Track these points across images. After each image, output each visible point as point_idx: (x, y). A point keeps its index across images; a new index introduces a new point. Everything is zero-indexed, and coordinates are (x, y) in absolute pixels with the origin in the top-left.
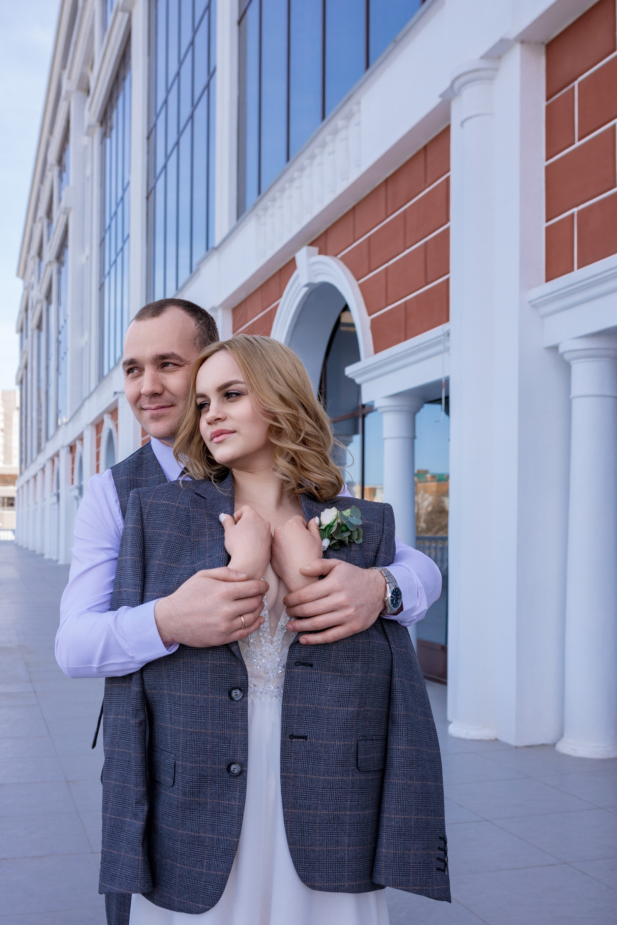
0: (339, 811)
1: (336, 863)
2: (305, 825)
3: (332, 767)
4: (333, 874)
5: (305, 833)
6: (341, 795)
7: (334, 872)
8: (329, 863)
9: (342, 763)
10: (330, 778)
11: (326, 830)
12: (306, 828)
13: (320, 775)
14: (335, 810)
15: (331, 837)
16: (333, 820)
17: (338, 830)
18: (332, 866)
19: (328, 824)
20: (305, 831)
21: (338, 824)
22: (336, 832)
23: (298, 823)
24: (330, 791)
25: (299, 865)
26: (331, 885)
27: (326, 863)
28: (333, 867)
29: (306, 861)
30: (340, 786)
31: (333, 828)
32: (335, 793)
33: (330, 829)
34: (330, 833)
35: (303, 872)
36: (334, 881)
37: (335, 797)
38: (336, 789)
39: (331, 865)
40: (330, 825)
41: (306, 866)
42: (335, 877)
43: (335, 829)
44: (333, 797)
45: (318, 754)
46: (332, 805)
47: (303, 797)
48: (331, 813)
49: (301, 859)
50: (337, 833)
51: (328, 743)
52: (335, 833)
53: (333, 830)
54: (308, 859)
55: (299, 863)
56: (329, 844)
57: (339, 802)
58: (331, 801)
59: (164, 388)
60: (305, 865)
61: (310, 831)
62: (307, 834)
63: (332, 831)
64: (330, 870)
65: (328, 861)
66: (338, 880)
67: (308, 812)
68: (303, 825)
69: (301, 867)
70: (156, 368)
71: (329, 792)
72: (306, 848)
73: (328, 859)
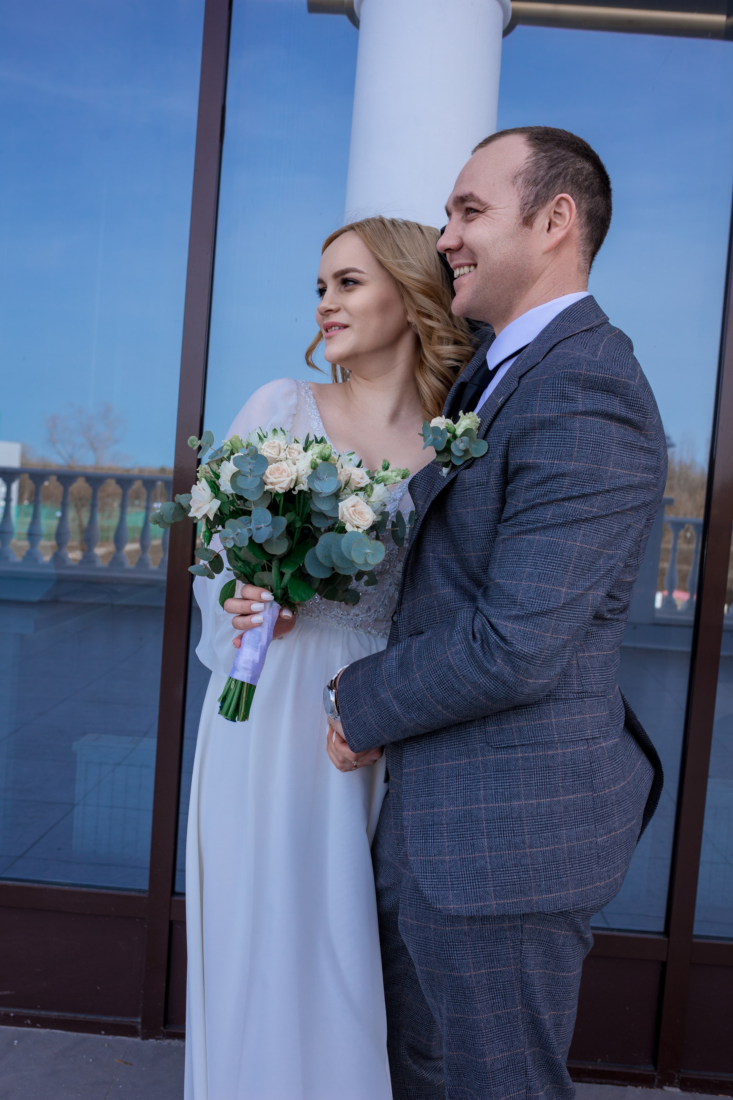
0: (471, 805)
1: (475, 876)
2: (428, 829)
3: (455, 748)
4: (473, 890)
6: (470, 783)
7: (474, 888)
8: (466, 876)
10: (454, 763)
11: (456, 832)
12: (430, 832)
14: (465, 804)
15: (463, 840)
17: (472, 831)
18: (470, 880)
19: (457, 823)
20: (429, 837)
21: (471, 822)
22: (470, 834)
23: (420, 827)
24: (456, 779)
25: (424, 881)
26: (472, 905)
27: (461, 876)
28: (472, 881)
29: (434, 876)
30: (468, 771)
31: (465, 829)
32: (463, 781)
33: (461, 830)
34: (462, 836)
35: (430, 890)
36: (475, 900)
37: (463, 786)
38: (463, 776)
39: (468, 878)
40: (461, 824)
41: (433, 883)
42: (476, 895)
43: (468, 830)
44: (461, 787)
46: (461, 798)
49: (426, 873)
50: (471, 835)
52: (469, 835)
53: (465, 831)
54: (435, 873)
55: (424, 878)
56: (463, 851)
57: (469, 793)
58: (459, 793)
60: (432, 881)
61: (435, 835)
63: (464, 833)
64: (468, 886)
65: (463, 873)
66: (480, 899)
69: (427, 884)
71: (455, 781)
72: (432, 859)
73: (464, 871)
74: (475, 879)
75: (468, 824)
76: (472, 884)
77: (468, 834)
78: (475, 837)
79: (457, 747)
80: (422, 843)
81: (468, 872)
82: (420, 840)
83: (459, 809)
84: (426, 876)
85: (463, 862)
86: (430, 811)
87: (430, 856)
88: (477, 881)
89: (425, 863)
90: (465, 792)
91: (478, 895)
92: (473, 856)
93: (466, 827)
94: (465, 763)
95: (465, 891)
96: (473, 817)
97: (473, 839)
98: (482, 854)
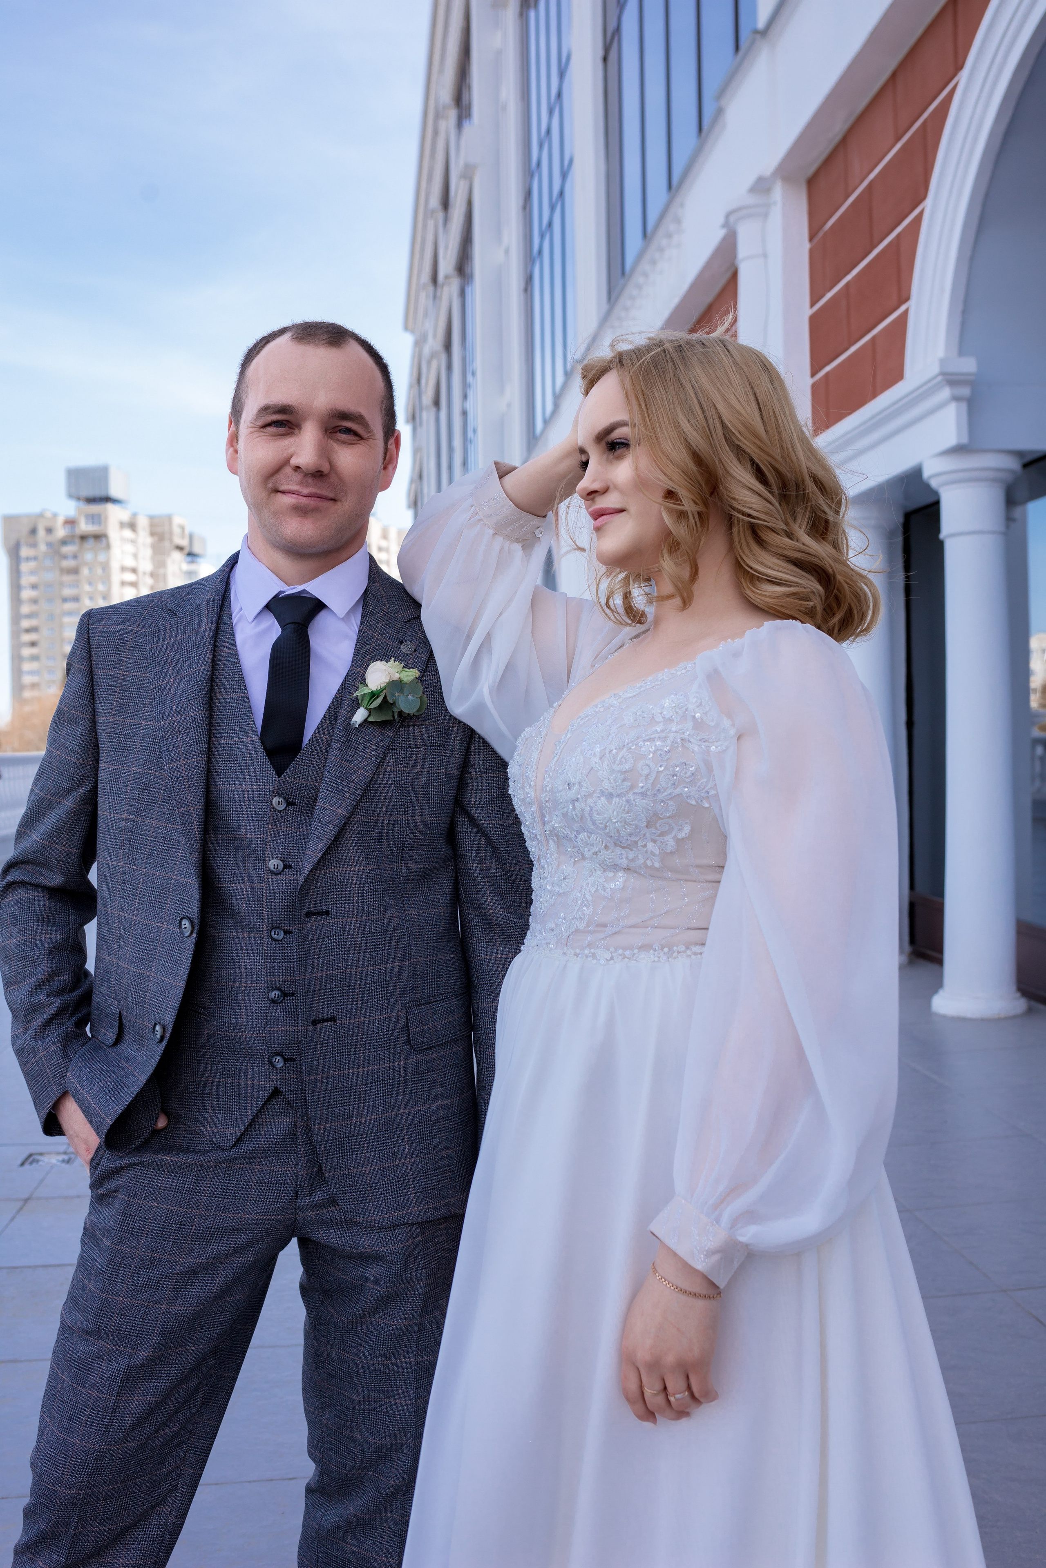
0: (391, 1112)
1: (395, 1185)
2: (345, 1139)
4: (394, 1199)
5: (347, 1152)
6: (390, 1088)
9: (390, 1046)
10: (372, 1068)
13: (359, 1067)
14: (387, 1112)
17: (394, 1139)
18: (391, 1189)
19: (378, 1133)
24: (377, 1086)
25: (344, 1197)
26: (391, 1214)
27: (382, 1186)
29: (353, 1189)
30: (388, 1076)
32: (383, 1087)
33: (382, 1139)
34: (382, 1145)
35: (350, 1205)
36: (397, 1209)
37: (383, 1093)
38: (383, 1081)
40: (382, 1133)
43: (390, 1138)
45: (354, 1038)
46: (381, 1105)
48: (380, 1116)
50: (393, 1144)
51: (366, 1020)
52: (390, 1144)
54: (354, 1185)
55: (343, 1194)
56: (383, 1160)
57: (389, 1099)
59: (331, 467)
62: (350, 1152)
63: (385, 1141)
64: (389, 1196)
66: (400, 1207)
69: (346, 1199)
72: (351, 1172)
73: (385, 1181)
74: (395, 1188)
75: (390, 1133)
76: (393, 1194)
78: (397, 1145)
81: (388, 1182)
85: (383, 1171)
92: (394, 1164)
93: (387, 1136)
97: (394, 1147)
98: (404, 1163)
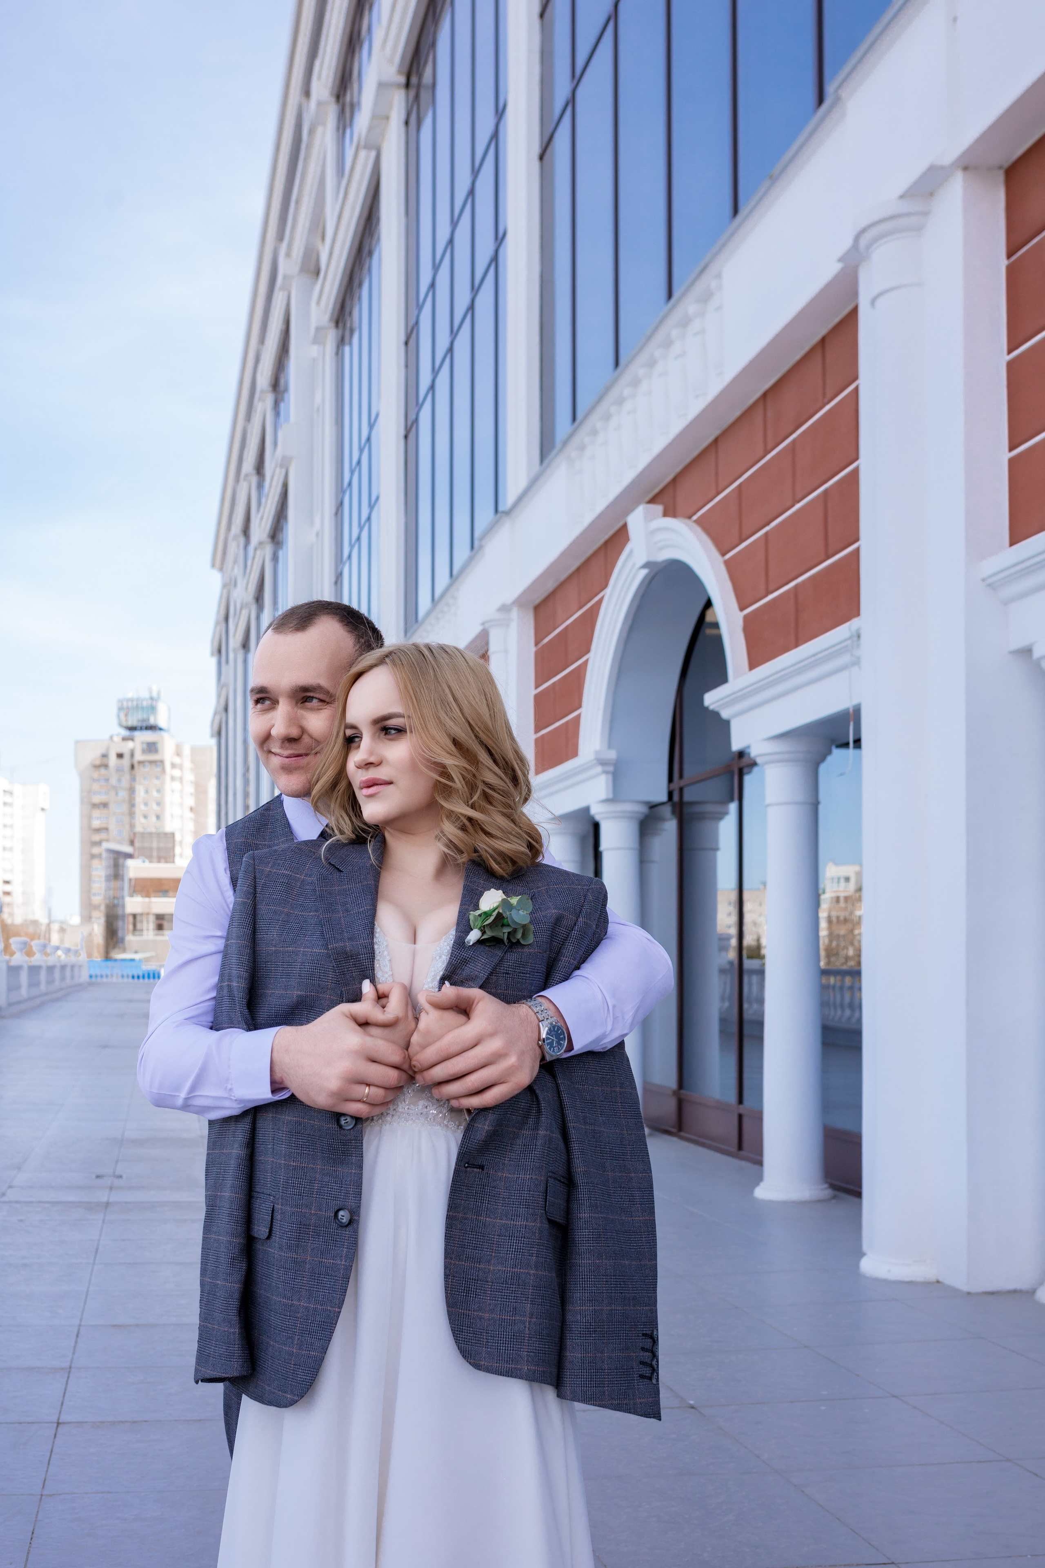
1: (511, 1338)
2: (472, 1283)
3: (513, 1207)
4: (506, 1351)
5: (471, 1294)
8: (502, 1336)
9: (527, 1204)
10: (509, 1222)
11: (500, 1292)
12: (473, 1287)
13: (496, 1218)
15: (506, 1301)
16: (511, 1279)
17: (516, 1293)
18: (506, 1341)
19: (503, 1284)
20: (471, 1291)
21: (518, 1285)
22: (514, 1296)
23: (462, 1279)
24: (509, 1239)
25: (460, 1334)
26: (504, 1366)
27: (497, 1336)
28: (507, 1342)
29: (470, 1330)
30: (522, 1234)
31: (510, 1290)
32: (516, 1243)
33: (506, 1291)
34: (505, 1297)
35: (464, 1344)
36: (507, 1361)
37: (515, 1248)
38: (517, 1237)
39: (504, 1339)
40: (507, 1286)
42: (509, 1356)
43: (513, 1292)
44: (513, 1248)
45: (496, 1190)
46: (511, 1259)
47: (472, 1246)
48: (509, 1269)
49: (463, 1326)
50: (515, 1298)
51: (509, 1176)
52: (513, 1298)
54: (472, 1328)
55: (460, 1331)
56: (504, 1312)
57: (520, 1256)
58: (509, 1254)
59: (303, 731)
60: (467, 1335)
61: (478, 1291)
62: (473, 1294)
63: (508, 1294)
64: (503, 1346)
65: (500, 1333)
66: (512, 1361)
67: (478, 1265)
68: (470, 1282)
69: (462, 1338)
70: (294, 702)
71: (508, 1241)
72: (473, 1313)
73: (501, 1332)
74: (511, 1341)
75: (514, 1286)
76: (507, 1345)
77: (512, 1296)
78: (519, 1301)
79: (515, 1207)
80: (463, 1296)
81: (505, 1333)
82: (462, 1292)
83: (507, 1270)
84: (462, 1329)
85: (502, 1322)
86: (475, 1265)
87: (469, 1310)
88: (512, 1343)
89: (462, 1316)
90: (517, 1254)
91: (511, 1357)
92: (514, 1318)
93: (511, 1289)
94: (521, 1225)
95: (499, 1350)
96: (520, 1281)
97: (515, 1302)
98: (523, 1319)
